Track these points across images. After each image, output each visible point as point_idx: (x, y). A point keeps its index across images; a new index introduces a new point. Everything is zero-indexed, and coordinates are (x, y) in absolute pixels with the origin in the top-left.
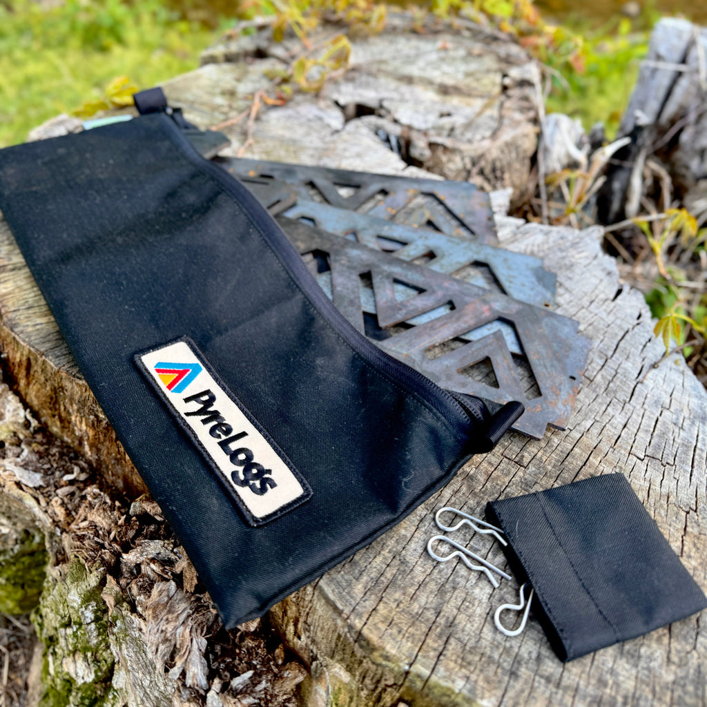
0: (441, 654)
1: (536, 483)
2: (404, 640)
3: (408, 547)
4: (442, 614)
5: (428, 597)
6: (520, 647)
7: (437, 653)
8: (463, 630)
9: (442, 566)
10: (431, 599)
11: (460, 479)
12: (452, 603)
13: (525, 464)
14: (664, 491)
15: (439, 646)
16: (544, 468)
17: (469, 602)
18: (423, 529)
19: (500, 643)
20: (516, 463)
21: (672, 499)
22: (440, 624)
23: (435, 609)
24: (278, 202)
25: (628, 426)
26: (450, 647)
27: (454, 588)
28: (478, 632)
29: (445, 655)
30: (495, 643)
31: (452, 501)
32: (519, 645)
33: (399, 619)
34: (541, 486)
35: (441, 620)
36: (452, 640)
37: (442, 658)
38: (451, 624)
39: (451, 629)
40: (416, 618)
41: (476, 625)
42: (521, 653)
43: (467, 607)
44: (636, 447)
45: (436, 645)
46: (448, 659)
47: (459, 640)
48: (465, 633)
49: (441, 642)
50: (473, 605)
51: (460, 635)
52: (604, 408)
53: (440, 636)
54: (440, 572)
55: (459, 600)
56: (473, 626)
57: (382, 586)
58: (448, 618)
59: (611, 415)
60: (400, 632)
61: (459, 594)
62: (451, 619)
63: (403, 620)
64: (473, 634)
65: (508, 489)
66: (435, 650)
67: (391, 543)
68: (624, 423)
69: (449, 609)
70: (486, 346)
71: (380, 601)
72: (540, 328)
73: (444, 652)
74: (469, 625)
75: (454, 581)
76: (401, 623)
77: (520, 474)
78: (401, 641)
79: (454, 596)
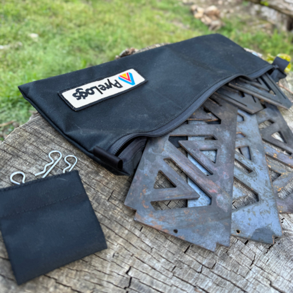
0: (5, 151)
1: (99, 204)
2: (12, 140)
3: (56, 145)
4: (23, 154)
5: (31, 149)
6: (5, 182)
7: (6, 150)
8: (15, 161)
9: (47, 156)
10: (31, 150)
11: (96, 169)
12: (28, 158)
13: (110, 200)
14: (105, 284)
15: (9, 151)
16: (110, 210)
17: (28, 164)
18: (66, 151)
19: (8, 173)
20: (111, 196)
21: (98, 287)
22: (19, 153)
23: (26, 151)
24: (246, 106)
25: (153, 270)
26: (8, 155)
27: (36, 160)
28: (14, 166)
29: (4, 153)
30: (8, 172)
31: (82, 164)
32: (6, 181)
33: (22, 139)
34: (97, 207)
35: (20, 153)
36: (11, 156)
37: (3, 151)
38: (18, 156)
39: (16, 156)
40: (22, 144)
41: (17, 166)
42: (2, 182)
43: (26, 164)
44: (137, 272)
45: (9, 150)
46: (3, 153)
47: (11, 159)
48: (14, 161)
49: (10, 152)
50: (27, 166)
51: (13, 159)
52: (164, 256)
53: (13, 152)
54: (44, 155)
55: (30, 161)
56: (17, 164)
57: (37, 135)
58: (21, 156)
59: (160, 260)
60: (16, 139)
61: (33, 161)
62: (21, 157)
63: (21, 140)
64: (13, 164)
65: (93, 189)
66: (7, 149)
67: (58, 139)
68: (155, 267)
69: (25, 157)
70: (184, 187)
71: (30, 134)
72: (212, 220)
73: (5, 153)
74: (17, 163)
75: (39, 160)
76: (20, 139)
77: (103, 197)
78: (12, 139)
79: (32, 159)
